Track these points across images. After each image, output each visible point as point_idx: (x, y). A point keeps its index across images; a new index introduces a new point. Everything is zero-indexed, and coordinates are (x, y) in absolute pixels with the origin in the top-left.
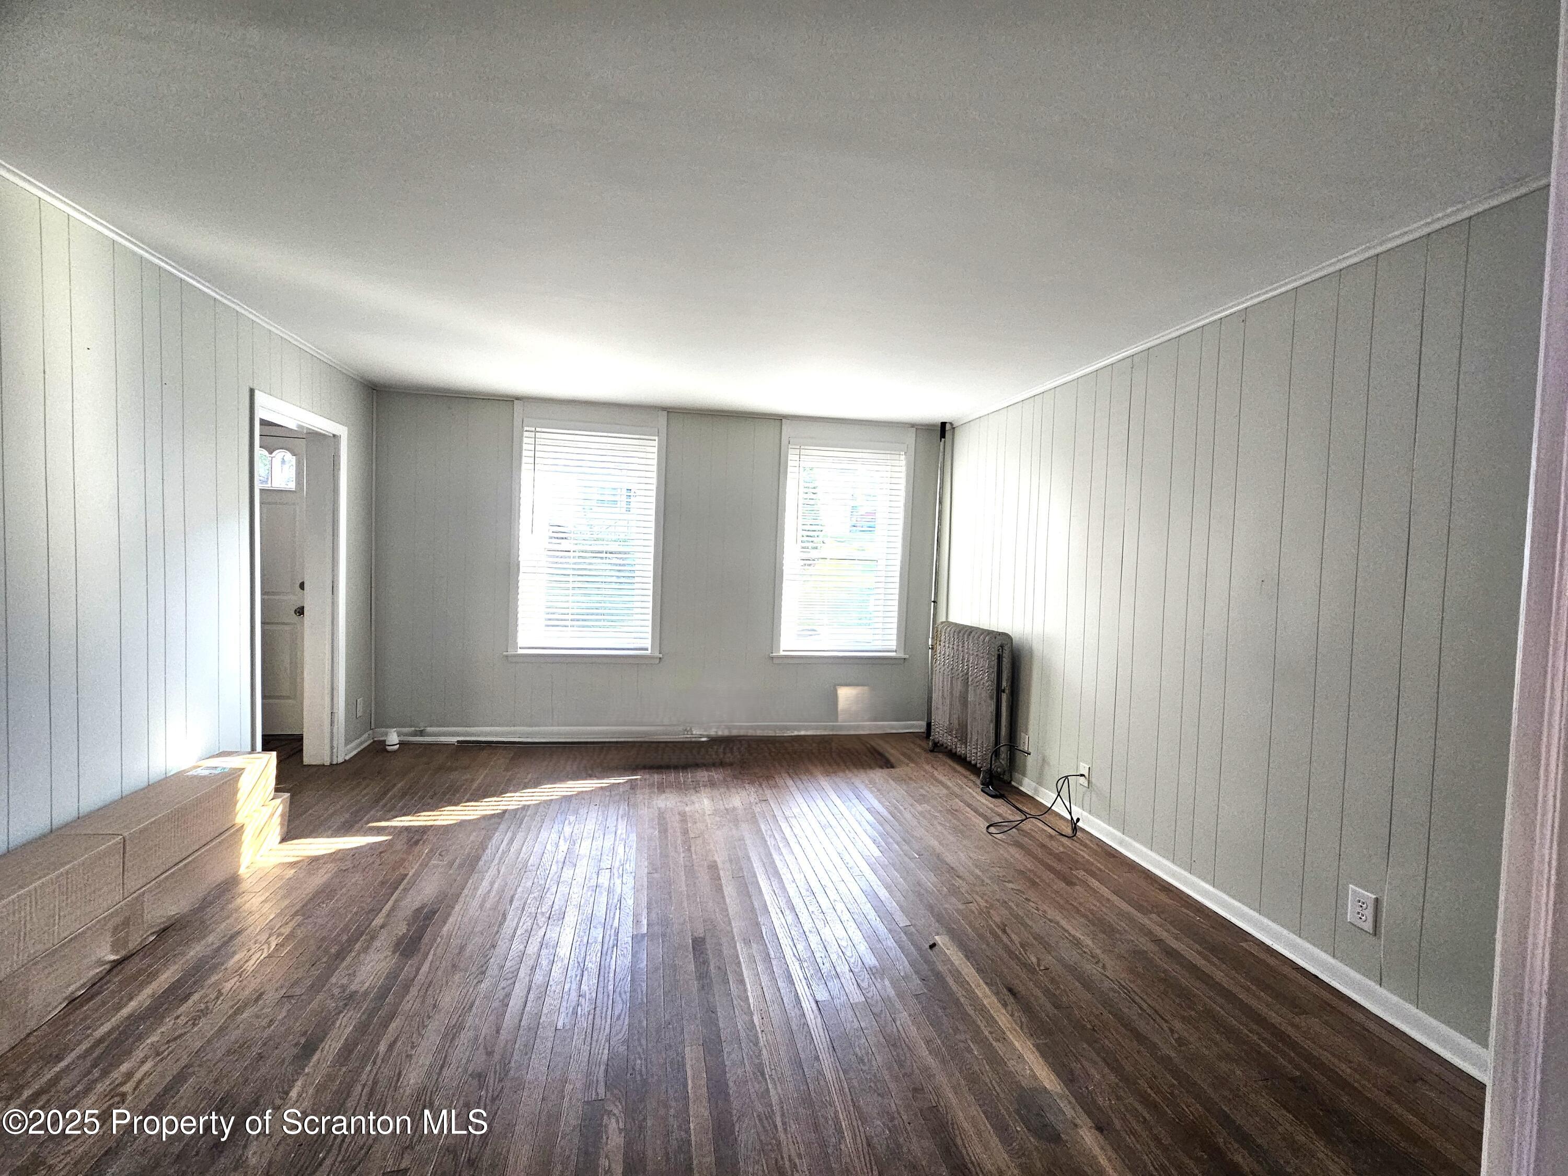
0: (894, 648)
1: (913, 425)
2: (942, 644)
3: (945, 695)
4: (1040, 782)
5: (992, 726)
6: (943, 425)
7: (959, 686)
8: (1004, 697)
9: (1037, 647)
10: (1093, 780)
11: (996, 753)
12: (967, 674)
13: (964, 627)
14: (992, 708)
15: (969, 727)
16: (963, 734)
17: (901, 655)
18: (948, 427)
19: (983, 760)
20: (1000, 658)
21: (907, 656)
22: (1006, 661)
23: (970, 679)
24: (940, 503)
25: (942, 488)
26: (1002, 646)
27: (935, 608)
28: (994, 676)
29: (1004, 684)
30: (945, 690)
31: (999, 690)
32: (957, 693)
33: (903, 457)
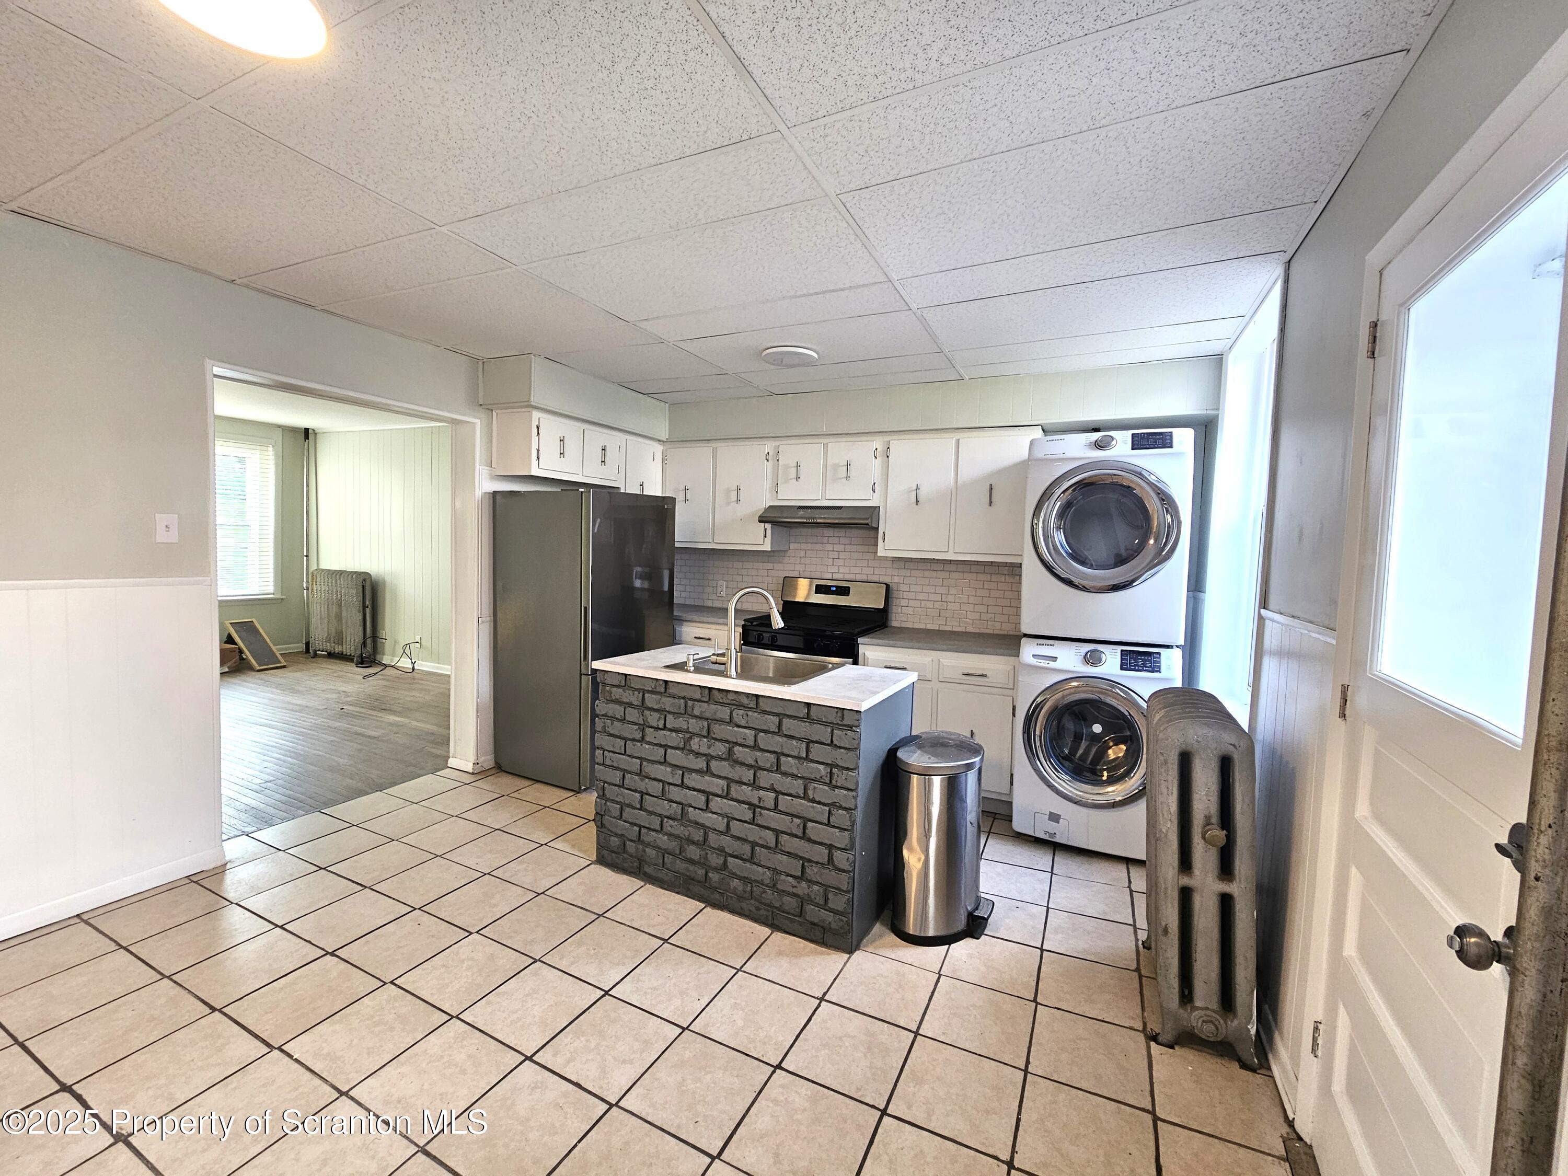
0: (272, 591)
1: (279, 426)
2: (318, 583)
3: (323, 617)
4: (393, 655)
5: (361, 629)
6: (307, 430)
7: (334, 609)
8: (368, 610)
9: (388, 579)
10: (423, 643)
11: (364, 644)
12: (341, 600)
13: (335, 571)
14: (361, 617)
15: (344, 633)
16: (339, 638)
17: (279, 596)
18: (310, 431)
19: (355, 650)
20: (363, 587)
21: (283, 597)
22: (368, 588)
23: (343, 603)
24: (307, 486)
25: (308, 475)
26: (365, 580)
27: (307, 560)
28: (361, 598)
29: (367, 603)
30: (323, 613)
31: (364, 607)
32: (333, 614)
33: (271, 449)
